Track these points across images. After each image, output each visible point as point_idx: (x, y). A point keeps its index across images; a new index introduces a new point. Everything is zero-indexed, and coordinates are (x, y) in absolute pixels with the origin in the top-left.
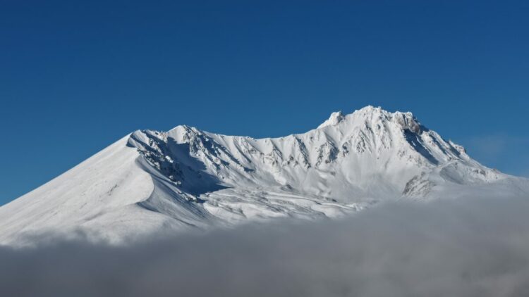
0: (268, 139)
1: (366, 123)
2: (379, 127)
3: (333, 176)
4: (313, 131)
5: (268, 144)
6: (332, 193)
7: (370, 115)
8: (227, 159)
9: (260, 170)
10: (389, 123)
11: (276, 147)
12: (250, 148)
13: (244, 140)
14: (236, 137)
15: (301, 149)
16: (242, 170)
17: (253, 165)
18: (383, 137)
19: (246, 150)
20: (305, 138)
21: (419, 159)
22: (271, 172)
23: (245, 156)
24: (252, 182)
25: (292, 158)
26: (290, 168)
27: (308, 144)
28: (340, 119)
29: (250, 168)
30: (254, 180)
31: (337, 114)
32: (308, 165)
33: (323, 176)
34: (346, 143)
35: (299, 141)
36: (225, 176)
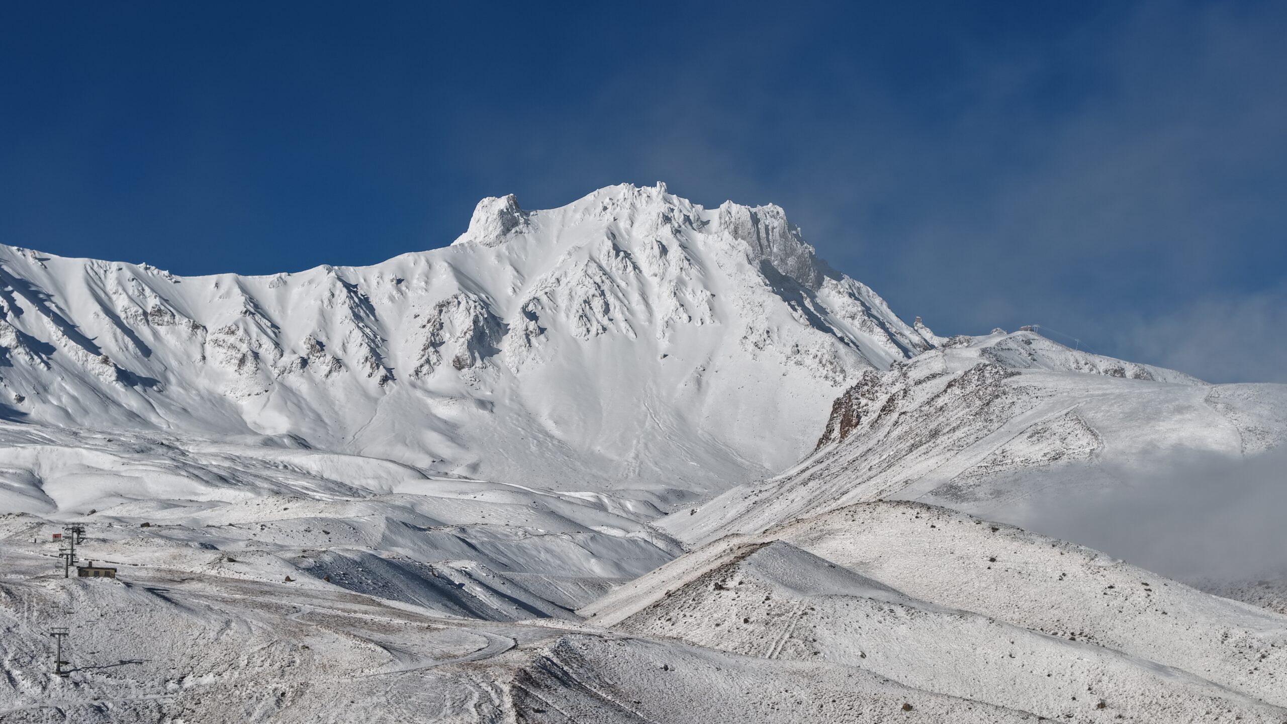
0: (228, 278)
1: (613, 236)
2: (664, 250)
3: (485, 413)
4: (407, 258)
5: (228, 294)
6: (482, 468)
7: (626, 212)
8: (46, 330)
9: (185, 384)
10: (699, 238)
11: (256, 306)
12: (152, 302)
13: (128, 274)
14: (99, 264)
15: (357, 317)
16: (107, 377)
17: (157, 367)
18: (680, 284)
19: (134, 309)
20: (373, 281)
21: (836, 356)
22: (230, 396)
23: (129, 332)
24: (146, 424)
25: (319, 347)
26: (311, 380)
27: (386, 301)
28: (508, 223)
29: (142, 372)
30: (153, 419)
31: (502, 203)
32: (382, 372)
33: (445, 411)
34: (536, 300)
35: (351, 288)
36: (28, 391)
